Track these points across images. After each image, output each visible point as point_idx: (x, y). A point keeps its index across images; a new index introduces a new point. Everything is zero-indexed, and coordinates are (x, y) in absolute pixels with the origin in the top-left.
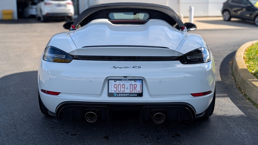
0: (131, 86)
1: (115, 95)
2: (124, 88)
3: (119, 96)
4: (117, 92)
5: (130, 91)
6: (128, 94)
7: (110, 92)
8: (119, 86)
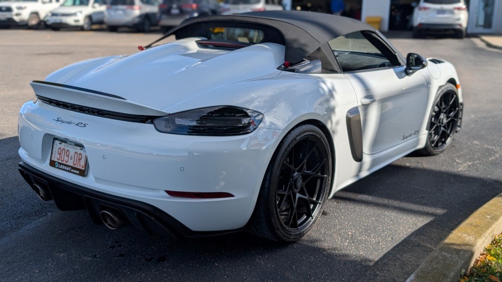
0: (76, 154)
1: (57, 166)
2: (68, 156)
3: (60, 169)
4: (60, 161)
5: (74, 164)
6: (70, 168)
7: (53, 159)
8: (64, 151)
